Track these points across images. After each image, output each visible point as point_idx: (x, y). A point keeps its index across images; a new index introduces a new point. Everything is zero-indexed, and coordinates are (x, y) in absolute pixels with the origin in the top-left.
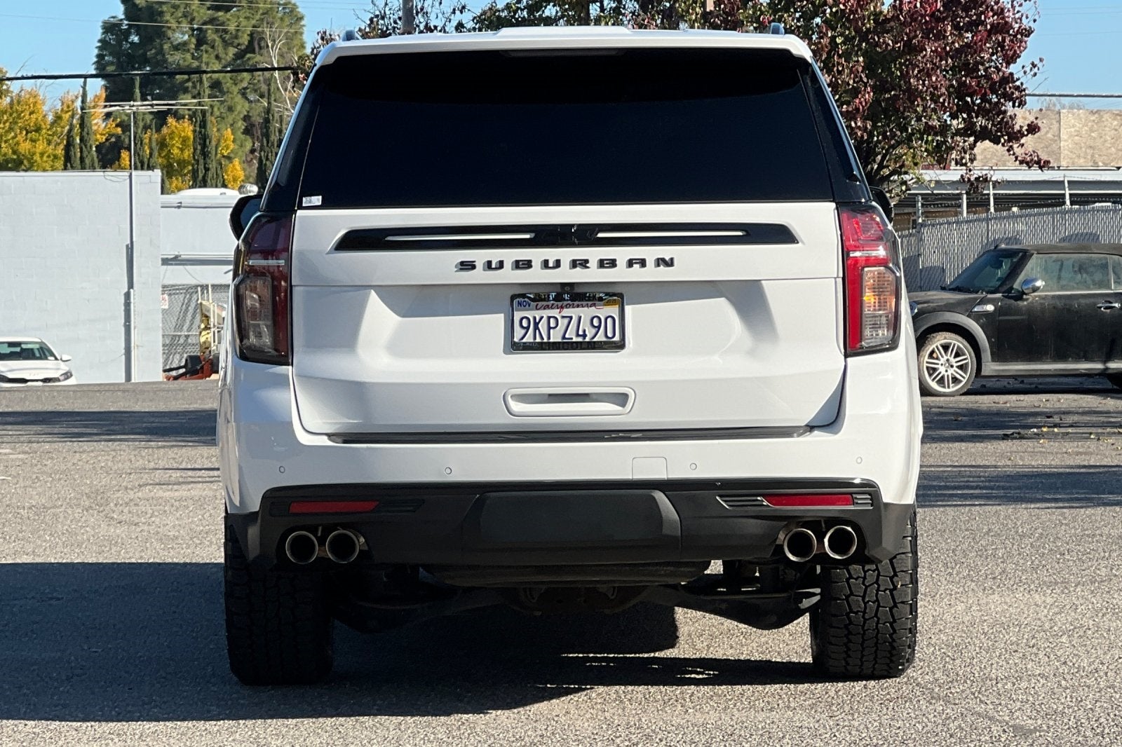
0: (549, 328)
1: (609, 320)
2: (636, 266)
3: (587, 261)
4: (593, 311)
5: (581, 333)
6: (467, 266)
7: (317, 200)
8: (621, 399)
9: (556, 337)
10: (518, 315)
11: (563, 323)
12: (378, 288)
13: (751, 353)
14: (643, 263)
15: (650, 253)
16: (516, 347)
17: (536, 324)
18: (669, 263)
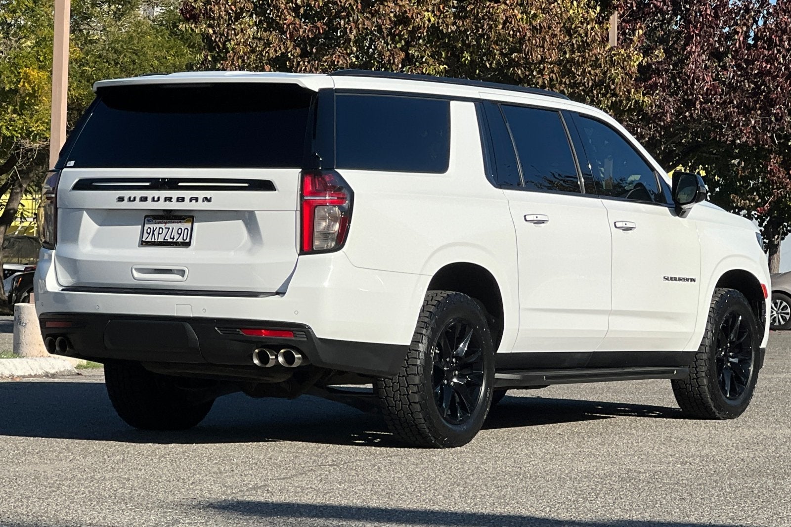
0: (159, 234)
1: (186, 230)
2: (194, 201)
3: (171, 198)
4: (179, 225)
5: (172, 237)
6: (121, 199)
7: (72, 163)
8: (182, 273)
9: (161, 239)
10: (146, 226)
11: (165, 231)
12: (88, 210)
13: (250, 251)
14: (197, 199)
15: (201, 194)
16: (144, 243)
17: (154, 231)
18: (208, 200)
